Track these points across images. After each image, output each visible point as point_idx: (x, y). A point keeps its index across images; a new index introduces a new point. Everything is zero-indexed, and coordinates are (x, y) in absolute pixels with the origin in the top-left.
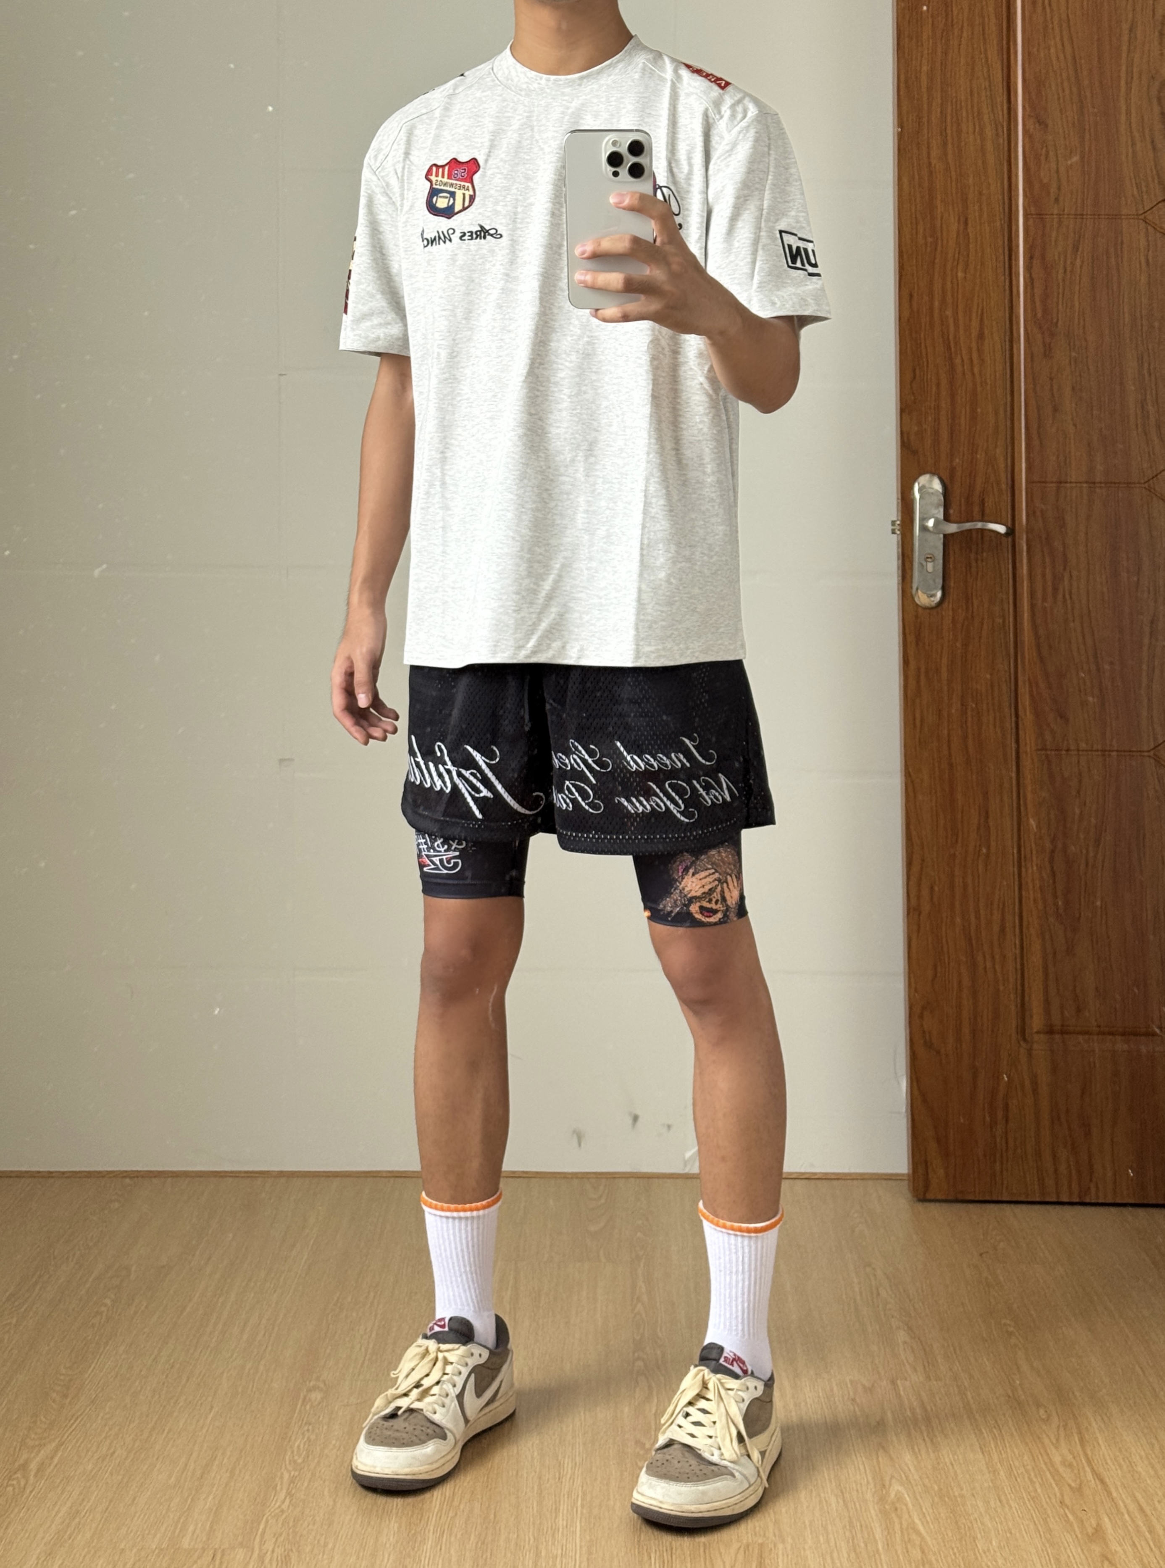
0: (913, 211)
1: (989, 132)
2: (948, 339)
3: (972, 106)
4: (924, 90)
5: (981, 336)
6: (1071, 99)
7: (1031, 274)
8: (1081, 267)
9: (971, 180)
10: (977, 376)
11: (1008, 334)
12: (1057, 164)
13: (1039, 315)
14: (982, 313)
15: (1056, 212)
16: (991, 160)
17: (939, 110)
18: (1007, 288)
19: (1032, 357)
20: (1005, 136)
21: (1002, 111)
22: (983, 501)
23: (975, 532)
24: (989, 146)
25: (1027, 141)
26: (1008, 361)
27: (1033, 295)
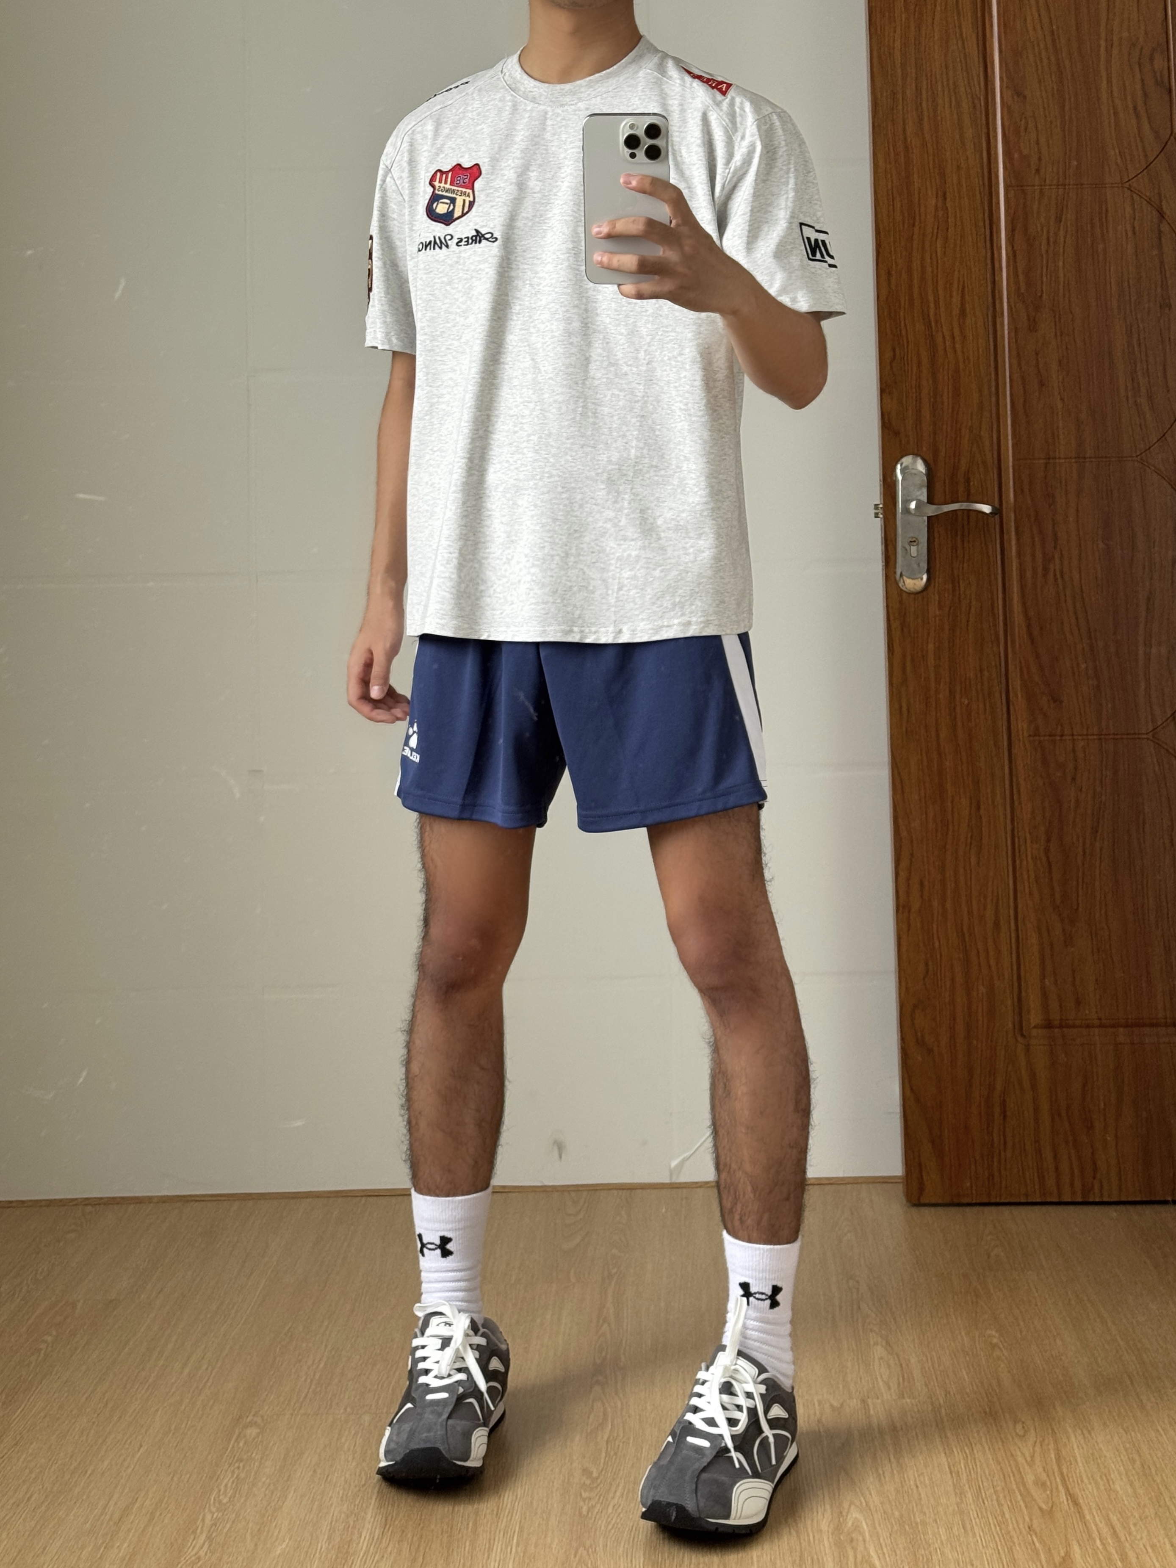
0: (890, 187)
1: (965, 105)
2: (929, 316)
3: (948, 80)
4: (898, 65)
5: (963, 312)
6: (1050, 70)
7: (1013, 247)
8: (1065, 237)
9: (948, 153)
10: (959, 352)
11: (991, 309)
12: (1037, 135)
13: (1023, 290)
14: (963, 288)
15: (1037, 183)
16: (969, 133)
17: (914, 85)
18: (989, 262)
19: (1016, 331)
20: (983, 108)
21: (979, 84)
22: (968, 481)
23: (959, 513)
24: (967, 121)
25: (1005, 113)
26: (991, 336)
27: (1015, 268)
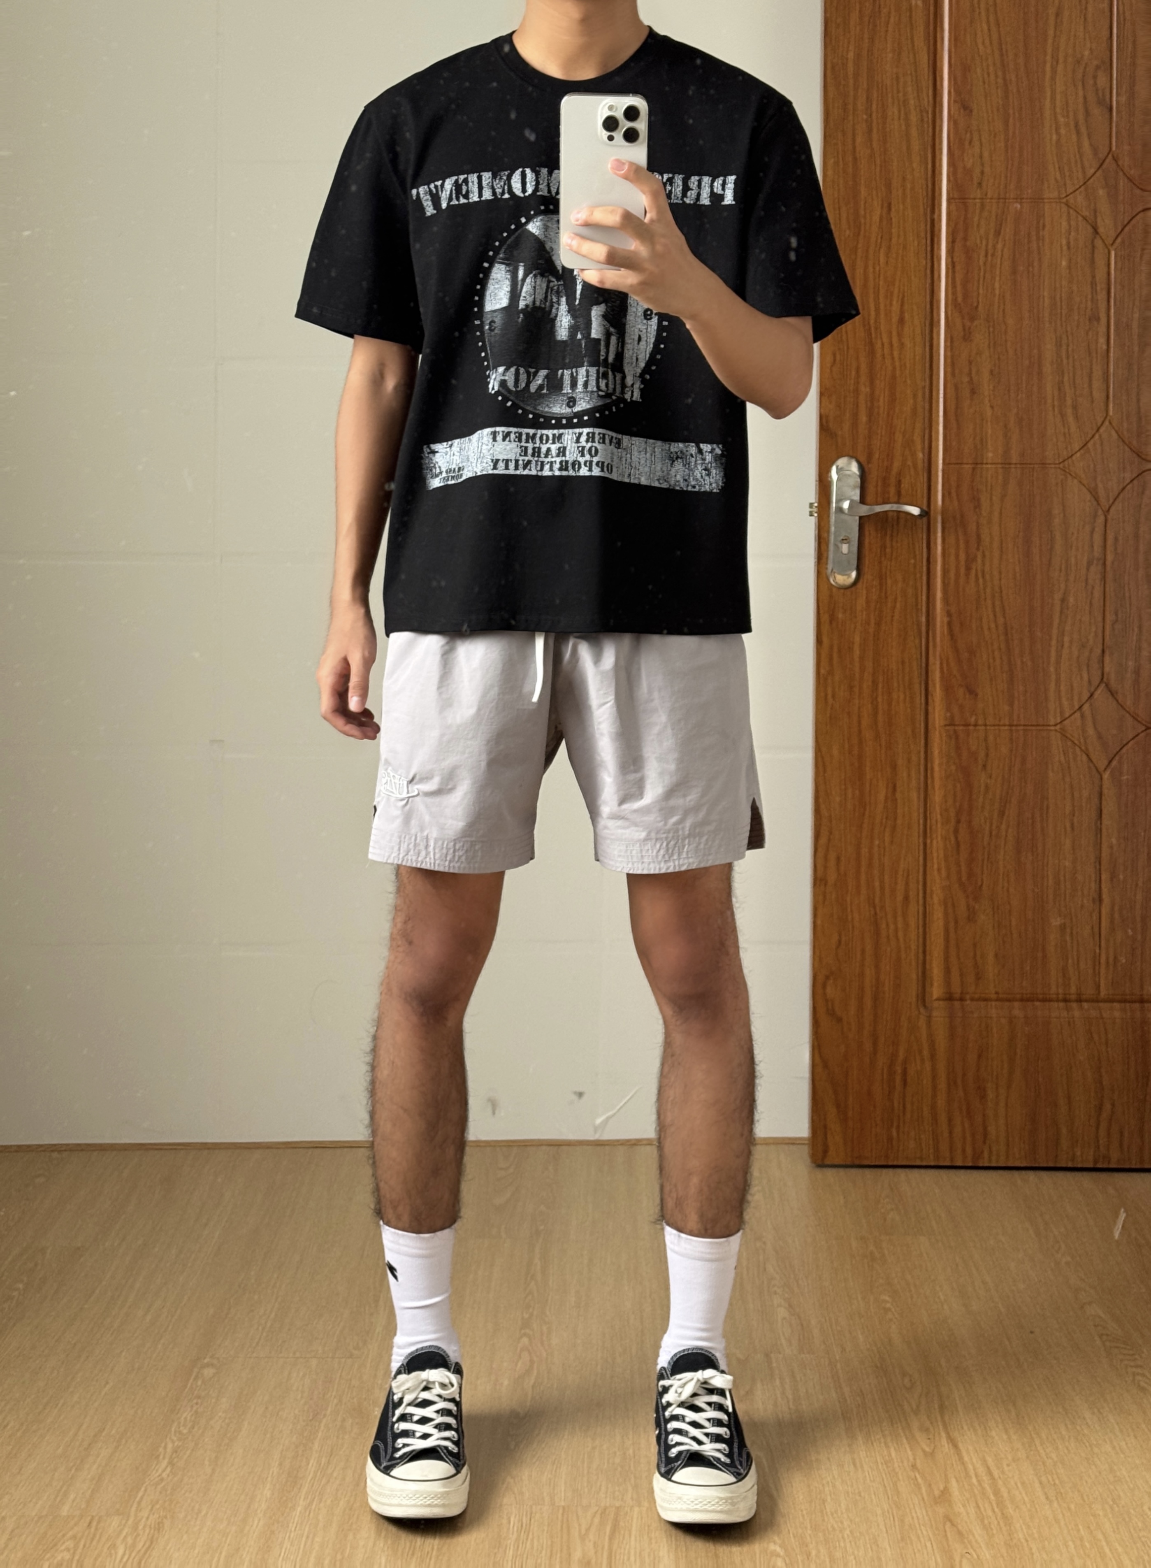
1: (914, 118)
2: (869, 323)
3: (898, 91)
4: (851, 76)
5: (901, 321)
6: (996, 83)
8: (1002, 251)
9: (895, 165)
10: (896, 359)
11: (929, 318)
12: (981, 149)
13: (960, 299)
14: (903, 298)
15: (979, 196)
16: (916, 145)
17: (865, 96)
18: (929, 272)
19: (952, 342)
20: (930, 121)
21: (928, 96)
22: (899, 482)
23: (890, 514)
24: (914, 132)
25: (952, 126)
26: (927, 344)
27: (954, 279)
